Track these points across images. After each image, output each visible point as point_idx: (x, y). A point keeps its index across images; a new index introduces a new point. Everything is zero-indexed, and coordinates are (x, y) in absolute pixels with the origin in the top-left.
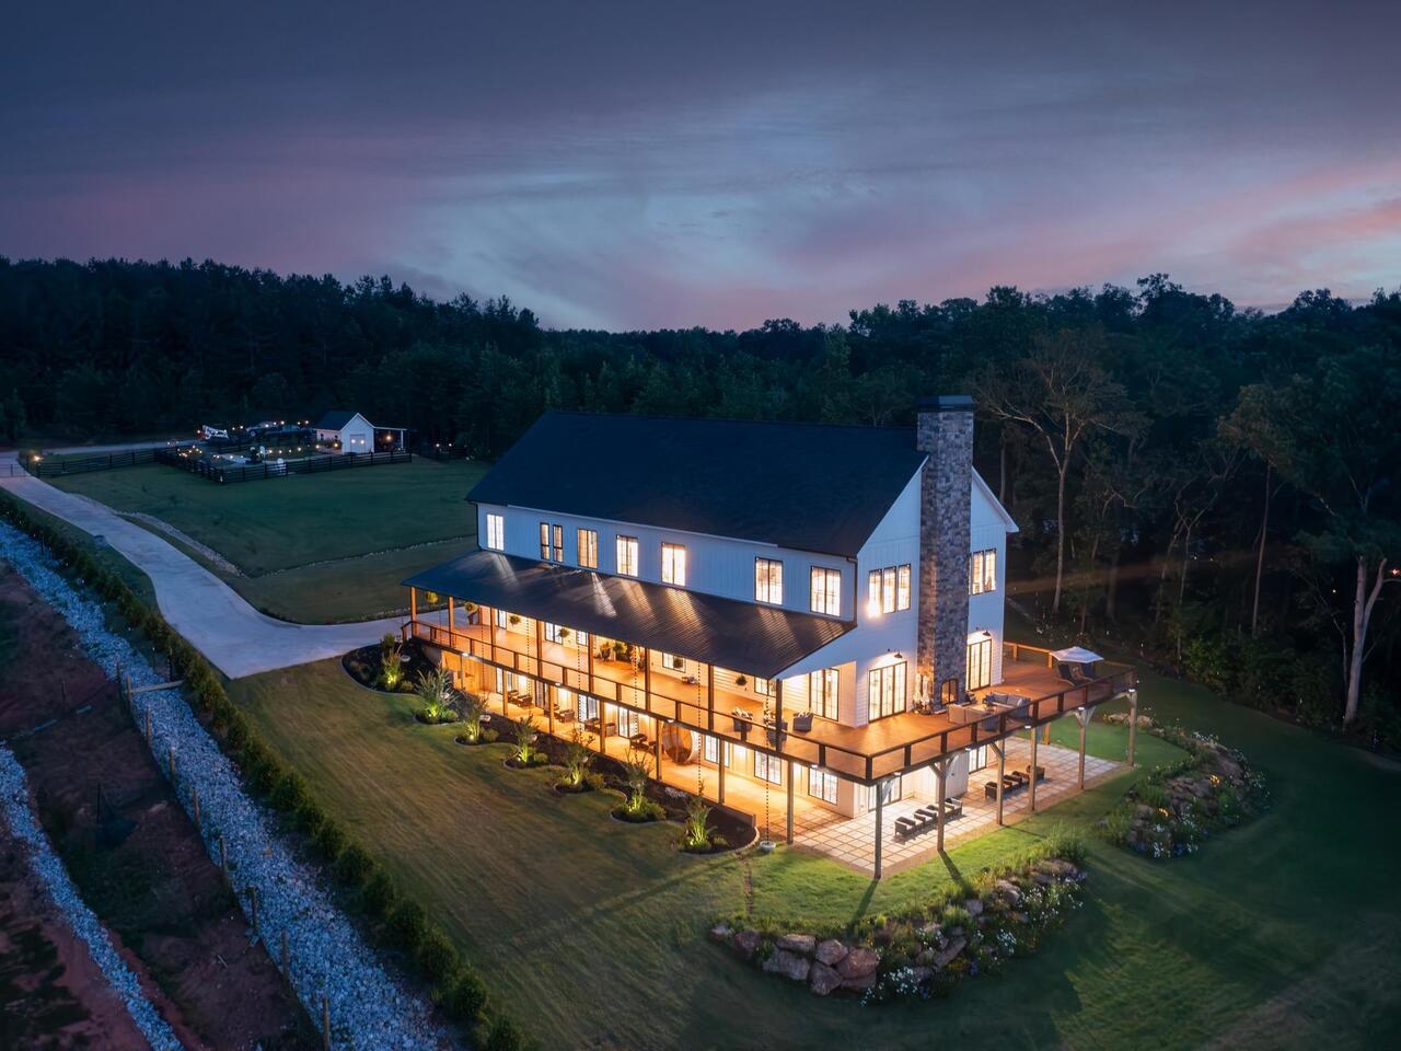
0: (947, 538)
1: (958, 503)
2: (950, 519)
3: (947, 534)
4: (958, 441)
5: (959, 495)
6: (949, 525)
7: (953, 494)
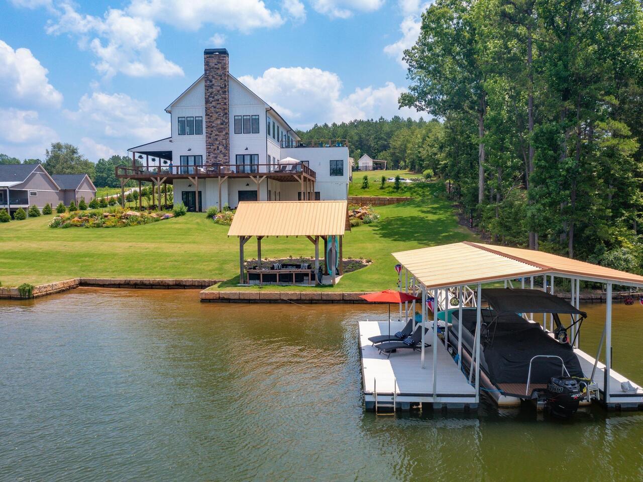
0: (212, 105)
1: (218, 91)
2: (213, 97)
3: (211, 103)
4: (216, 66)
5: (219, 88)
6: (213, 100)
7: (214, 87)
